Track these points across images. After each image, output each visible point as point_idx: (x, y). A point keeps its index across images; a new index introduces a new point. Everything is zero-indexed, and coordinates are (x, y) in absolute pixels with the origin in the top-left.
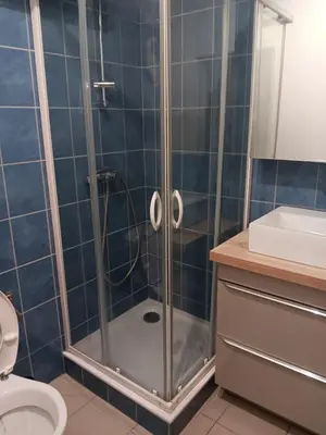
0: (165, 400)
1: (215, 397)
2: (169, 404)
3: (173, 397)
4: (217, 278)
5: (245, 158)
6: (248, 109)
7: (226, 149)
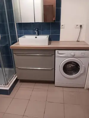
0: (6, 85)
1: (18, 83)
2: (7, 86)
3: (8, 84)
4: (13, 53)
5: (14, 24)
6: (13, 11)
7: (9, 22)
